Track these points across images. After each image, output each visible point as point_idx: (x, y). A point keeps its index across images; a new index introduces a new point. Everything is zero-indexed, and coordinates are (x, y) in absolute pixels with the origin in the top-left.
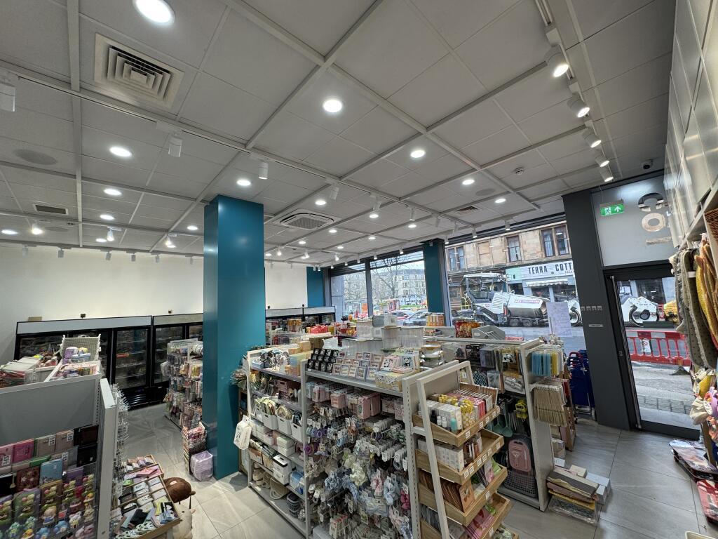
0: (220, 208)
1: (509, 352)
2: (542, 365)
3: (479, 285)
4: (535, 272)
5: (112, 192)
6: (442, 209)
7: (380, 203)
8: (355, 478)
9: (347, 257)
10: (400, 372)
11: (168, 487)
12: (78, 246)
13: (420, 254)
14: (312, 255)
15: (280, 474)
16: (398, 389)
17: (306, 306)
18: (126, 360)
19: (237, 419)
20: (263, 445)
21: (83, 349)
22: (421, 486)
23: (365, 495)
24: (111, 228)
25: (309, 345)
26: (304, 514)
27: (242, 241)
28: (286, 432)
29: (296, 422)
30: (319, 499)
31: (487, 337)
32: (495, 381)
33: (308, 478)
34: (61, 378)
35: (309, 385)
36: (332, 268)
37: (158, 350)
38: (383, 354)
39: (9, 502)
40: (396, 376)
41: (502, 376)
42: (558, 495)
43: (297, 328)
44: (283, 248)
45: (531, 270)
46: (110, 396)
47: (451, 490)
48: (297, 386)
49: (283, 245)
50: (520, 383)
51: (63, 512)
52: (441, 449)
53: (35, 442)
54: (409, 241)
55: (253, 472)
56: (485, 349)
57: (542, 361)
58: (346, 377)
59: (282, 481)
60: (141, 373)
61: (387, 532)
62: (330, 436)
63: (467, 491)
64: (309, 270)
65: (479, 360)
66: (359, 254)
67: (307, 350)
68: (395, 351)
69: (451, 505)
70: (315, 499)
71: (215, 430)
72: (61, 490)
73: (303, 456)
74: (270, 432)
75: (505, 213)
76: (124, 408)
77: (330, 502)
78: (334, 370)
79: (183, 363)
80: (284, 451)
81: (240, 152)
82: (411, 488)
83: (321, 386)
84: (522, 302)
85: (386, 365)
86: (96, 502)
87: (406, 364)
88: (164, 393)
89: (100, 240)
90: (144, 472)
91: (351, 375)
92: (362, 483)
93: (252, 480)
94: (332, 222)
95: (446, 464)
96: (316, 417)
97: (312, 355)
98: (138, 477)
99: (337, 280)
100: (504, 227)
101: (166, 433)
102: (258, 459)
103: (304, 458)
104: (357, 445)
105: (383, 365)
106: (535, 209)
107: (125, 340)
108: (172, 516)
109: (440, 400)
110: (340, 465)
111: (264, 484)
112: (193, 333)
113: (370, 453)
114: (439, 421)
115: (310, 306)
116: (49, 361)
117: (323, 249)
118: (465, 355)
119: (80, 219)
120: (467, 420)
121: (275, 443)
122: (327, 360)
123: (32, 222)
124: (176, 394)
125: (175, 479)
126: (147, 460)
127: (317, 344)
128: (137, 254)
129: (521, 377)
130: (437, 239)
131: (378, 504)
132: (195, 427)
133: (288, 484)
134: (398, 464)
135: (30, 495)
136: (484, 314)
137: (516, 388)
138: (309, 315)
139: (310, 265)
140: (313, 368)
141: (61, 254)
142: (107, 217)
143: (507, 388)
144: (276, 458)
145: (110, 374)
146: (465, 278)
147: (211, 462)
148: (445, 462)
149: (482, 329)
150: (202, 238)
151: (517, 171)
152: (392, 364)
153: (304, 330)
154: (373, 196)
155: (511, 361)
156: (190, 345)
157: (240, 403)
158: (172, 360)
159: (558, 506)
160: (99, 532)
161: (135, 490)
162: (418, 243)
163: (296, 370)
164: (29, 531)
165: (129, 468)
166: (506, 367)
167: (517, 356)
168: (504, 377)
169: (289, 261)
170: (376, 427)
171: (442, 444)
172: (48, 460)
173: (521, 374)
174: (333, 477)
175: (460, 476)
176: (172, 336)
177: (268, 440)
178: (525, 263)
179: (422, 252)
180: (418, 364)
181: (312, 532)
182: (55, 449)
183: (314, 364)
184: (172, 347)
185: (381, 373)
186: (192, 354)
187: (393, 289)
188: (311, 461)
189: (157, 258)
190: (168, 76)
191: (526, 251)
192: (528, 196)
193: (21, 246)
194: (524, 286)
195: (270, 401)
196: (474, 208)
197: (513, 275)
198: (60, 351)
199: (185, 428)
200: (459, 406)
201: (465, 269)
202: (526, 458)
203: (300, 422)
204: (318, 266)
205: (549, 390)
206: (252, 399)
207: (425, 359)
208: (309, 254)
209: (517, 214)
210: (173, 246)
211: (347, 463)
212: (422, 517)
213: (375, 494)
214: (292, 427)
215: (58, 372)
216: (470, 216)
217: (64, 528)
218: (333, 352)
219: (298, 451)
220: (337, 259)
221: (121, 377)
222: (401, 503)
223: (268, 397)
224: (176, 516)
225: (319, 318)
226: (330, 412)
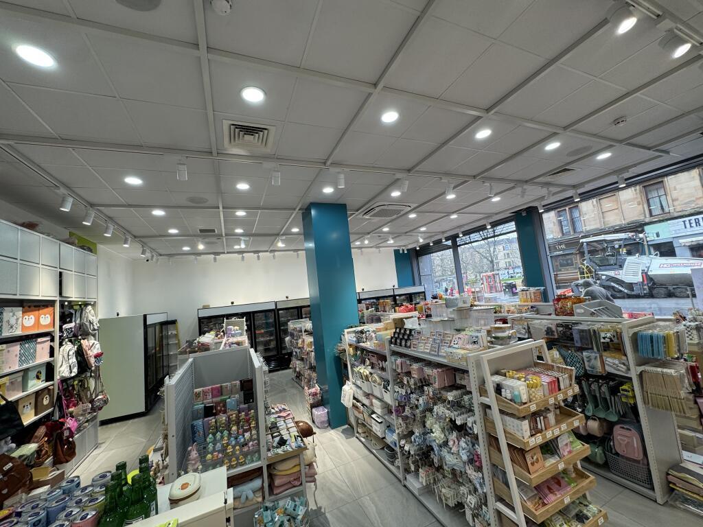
0: (313, 212)
1: (608, 331)
2: (652, 346)
3: (604, 250)
4: (694, 225)
5: (241, 213)
6: (527, 178)
7: (453, 186)
8: (435, 437)
9: (431, 237)
10: (467, 349)
11: (298, 426)
12: (224, 253)
13: (512, 226)
14: (397, 239)
15: (378, 429)
16: (465, 364)
17: (396, 287)
18: (262, 335)
19: (342, 384)
20: (363, 405)
21: (236, 327)
22: (491, 448)
23: (444, 452)
24: (242, 238)
25: (393, 326)
26: (398, 462)
27: (334, 236)
28: (379, 396)
29: (385, 387)
30: (409, 451)
31: (592, 314)
32: (593, 361)
33: (398, 434)
34: (228, 348)
35: (393, 358)
36: (418, 249)
37: (282, 328)
38: (454, 333)
39: (214, 420)
40: (463, 352)
41: (601, 357)
42: (684, 491)
43: (387, 309)
44: (369, 236)
45: (687, 223)
46: (257, 360)
47: (518, 454)
48: (383, 358)
49: (369, 233)
50: (624, 364)
51: (241, 431)
52: (507, 418)
53: (221, 386)
54: (496, 214)
55: (357, 426)
56: (580, 327)
57: (652, 342)
58: (422, 352)
59: (379, 434)
60: (273, 345)
61: (467, 485)
62: (413, 401)
63: (535, 458)
64: (396, 252)
65: (572, 339)
66: (443, 232)
67: (391, 329)
68: (464, 330)
69: (519, 468)
70: (406, 452)
71: (327, 391)
72: (238, 417)
73: (394, 416)
74: (367, 395)
75: (614, 167)
76: (266, 368)
77: (418, 455)
78: (412, 346)
79: (300, 338)
80: (379, 411)
81: (321, 169)
82: (481, 449)
83: (403, 359)
84: (672, 266)
85: (456, 343)
86: (257, 427)
87: (475, 342)
88: (289, 361)
89: (237, 247)
90: (281, 414)
91: (426, 350)
92: (441, 442)
93: (358, 432)
94: (409, 209)
95: (512, 431)
96: (402, 385)
97: (394, 333)
98: (279, 417)
99: (424, 260)
100: (617, 183)
101: (294, 391)
102: (360, 416)
103: (394, 418)
104: (435, 410)
105: (453, 342)
106: (661, 156)
107: (260, 321)
108: (302, 444)
109: (507, 375)
110: (425, 426)
111: (367, 436)
112: (306, 314)
113: (446, 417)
114: (503, 393)
115: (401, 286)
116: (219, 336)
117: (406, 233)
118: (556, 334)
119: (224, 234)
120: (533, 394)
121: (372, 405)
122: (406, 337)
123: (198, 241)
124: (298, 362)
125: (302, 422)
126: (283, 406)
127: (399, 323)
128: (260, 254)
129: (624, 358)
130: (530, 207)
131: (456, 460)
132: (313, 387)
133: (384, 438)
134: (470, 428)
135: (223, 418)
136: (613, 284)
137: (619, 370)
138: (400, 295)
139: (396, 248)
140: (395, 344)
141: (215, 259)
142: (239, 231)
143: (608, 369)
144: (374, 416)
145: (254, 344)
146: (583, 243)
147: (326, 415)
148: (510, 429)
149: (586, 305)
150: (302, 237)
151: (617, 122)
152: (460, 342)
153: (393, 310)
154: (445, 180)
155: (611, 340)
156: (303, 324)
157: (343, 371)
158: (292, 335)
159: (683, 502)
160: (261, 446)
161: (278, 425)
162: (507, 214)
163: (382, 345)
164: (226, 438)
165: (273, 411)
166: (606, 347)
167: (619, 335)
168: (604, 358)
169: (377, 247)
170: (451, 396)
171: (508, 414)
172: (229, 398)
173: (626, 355)
174: (418, 435)
175: (524, 443)
176: (291, 316)
177: (366, 402)
178: (676, 215)
179: (513, 223)
180: (485, 342)
181: (406, 478)
182: (231, 392)
183: (396, 341)
184: (292, 325)
185: (450, 350)
186: (306, 331)
187: (492, 262)
188: (400, 420)
189: (274, 256)
190: (266, 132)
191: (677, 200)
192: (645, 144)
193: (193, 257)
194: (675, 245)
195: (365, 370)
196: (569, 170)
197: (656, 233)
198: (224, 329)
199: (306, 388)
200: (525, 381)
201: (582, 232)
202: (635, 445)
203: (389, 388)
204: (404, 248)
205: (663, 374)
206: (351, 368)
207: (495, 338)
208: (393, 238)
209: (635, 165)
210: (284, 245)
211: (428, 424)
212: (494, 475)
213: (452, 451)
214: (384, 392)
215: (225, 344)
216: (565, 179)
217: (242, 440)
218: (411, 330)
219: (390, 412)
220: (421, 240)
221: (260, 348)
222: (474, 460)
223: (363, 367)
224: (304, 444)
225: (410, 297)
226: (412, 382)
